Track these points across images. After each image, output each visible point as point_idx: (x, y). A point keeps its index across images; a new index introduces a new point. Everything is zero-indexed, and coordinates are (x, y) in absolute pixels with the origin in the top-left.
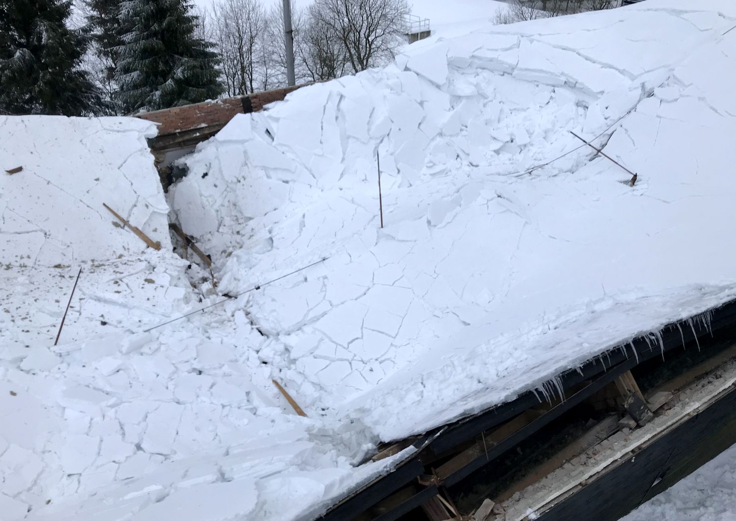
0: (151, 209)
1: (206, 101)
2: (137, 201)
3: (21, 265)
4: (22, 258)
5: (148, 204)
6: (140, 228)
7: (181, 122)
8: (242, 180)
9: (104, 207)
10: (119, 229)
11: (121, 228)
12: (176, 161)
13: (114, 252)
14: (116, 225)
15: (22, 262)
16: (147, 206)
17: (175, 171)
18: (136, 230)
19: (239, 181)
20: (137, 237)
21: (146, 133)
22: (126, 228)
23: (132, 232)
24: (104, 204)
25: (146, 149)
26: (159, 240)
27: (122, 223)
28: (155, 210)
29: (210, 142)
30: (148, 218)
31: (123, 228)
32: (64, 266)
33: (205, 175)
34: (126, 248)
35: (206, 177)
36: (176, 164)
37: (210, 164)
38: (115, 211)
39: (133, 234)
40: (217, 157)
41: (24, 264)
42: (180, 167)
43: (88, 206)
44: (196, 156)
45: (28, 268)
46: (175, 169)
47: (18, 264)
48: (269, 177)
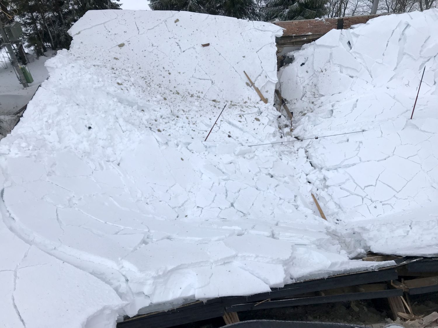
0: (268, 79)
1: (316, 18)
2: (261, 73)
3: (198, 96)
4: (199, 92)
5: (267, 76)
6: (259, 89)
7: (298, 30)
8: (324, 71)
9: (244, 73)
10: (249, 87)
11: (250, 87)
12: (288, 53)
13: (243, 99)
14: (247, 84)
15: (199, 94)
16: (266, 77)
17: (286, 59)
18: (257, 90)
19: (322, 72)
20: (257, 93)
21: (276, 34)
22: (252, 87)
23: (255, 90)
24: (244, 72)
25: (274, 43)
26: (267, 98)
27: (250, 84)
28: (270, 80)
29: (311, 44)
30: (265, 84)
31: (251, 87)
32: (217, 101)
33: (303, 64)
34: (250, 98)
35: (303, 65)
36: (288, 55)
37: (308, 58)
38: (249, 76)
39: (255, 91)
40: (313, 55)
41: (199, 96)
42: (290, 57)
43: (236, 71)
44: (301, 52)
45: (200, 98)
46: (286, 58)
47: (196, 95)
48: (341, 72)
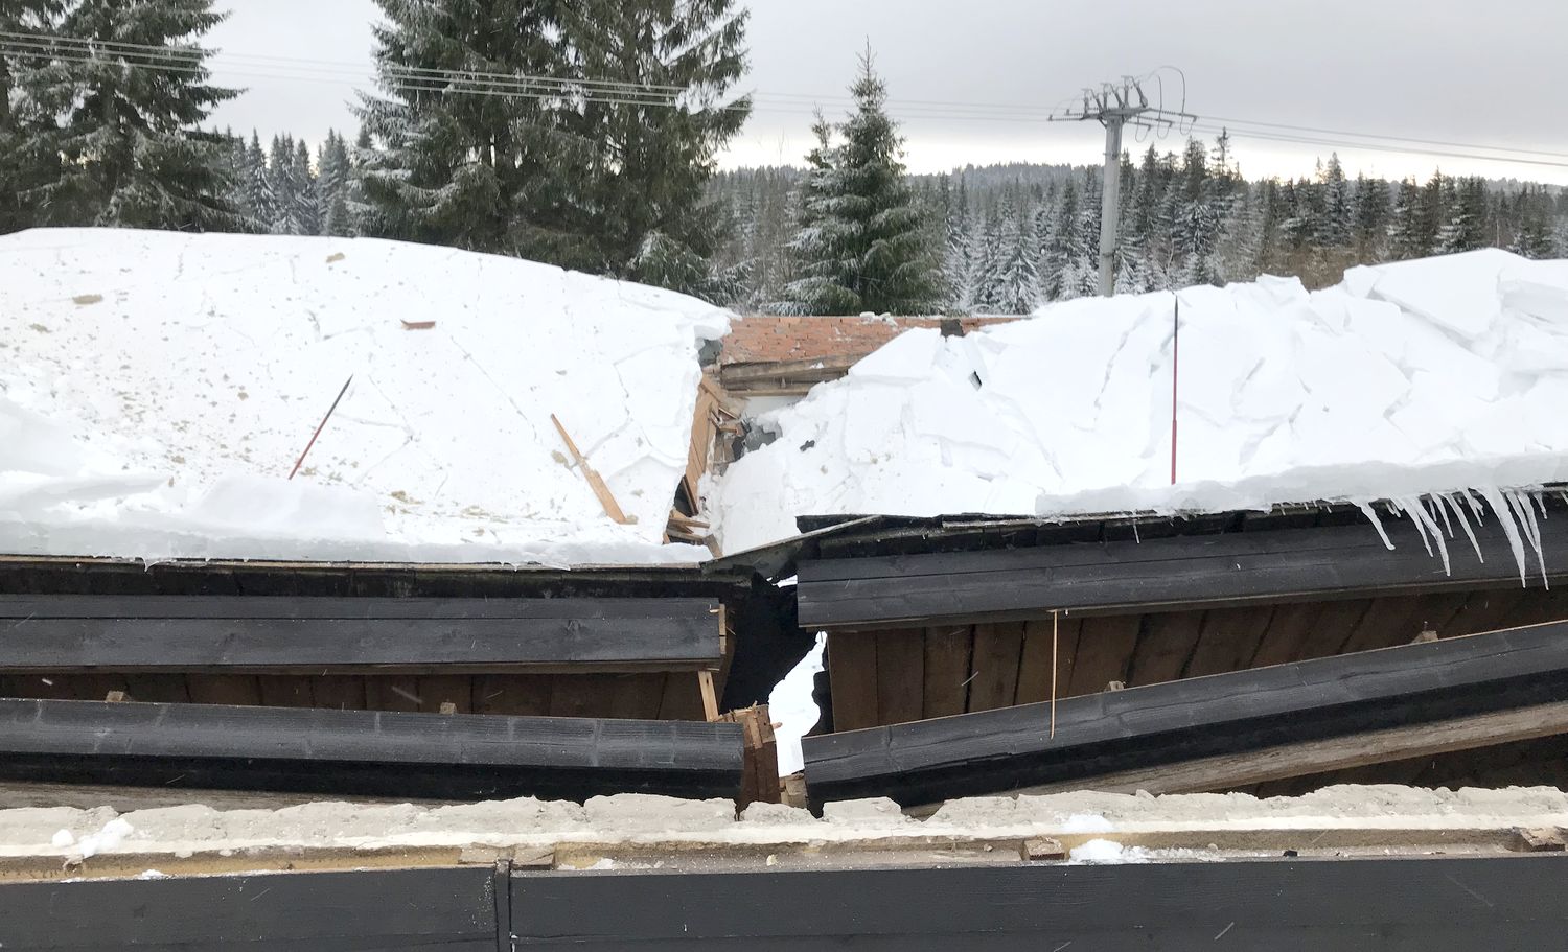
0: (645, 450)
1: (863, 314)
2: (622, 429)
3: (333, 473)
4: (342, 463)
5: (643, 439)
6: (604, 478)
7: (798, 346)
8: (881, 460)
9: (551, 421)
10: (561, 467)
11: (567, 466)
12: (761, 416)
13: (528, 504)
14: (558, 458)
16: (640, 442)
17: (752, 435)
18: (595, 479)
19: (875, 461)
20: (590, 490)
21: (699, 323)
22: (577, 469)
23: (584, 479)
24: (553, 416)
25: (687, 348)
26: (635, 514)
27: (571, 456)
28: (654, 454)
29: (840, 385)
30: (631, 463)
31: (570, 468)
33: (810, 444)
34: (557, 503)
35: (809, 449)
36: (759, 423)
37: (827, 423)
38: (570, 434)
39: (584, 483)
40: (843, 412)
41: (339, 474)
43: (519, 412)
44: (803, 406)
47: (328, 472)
48: (946, 463)
